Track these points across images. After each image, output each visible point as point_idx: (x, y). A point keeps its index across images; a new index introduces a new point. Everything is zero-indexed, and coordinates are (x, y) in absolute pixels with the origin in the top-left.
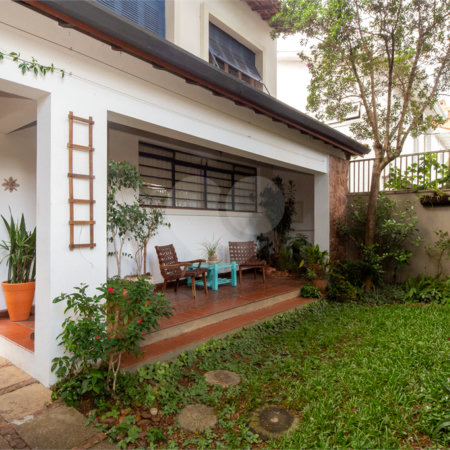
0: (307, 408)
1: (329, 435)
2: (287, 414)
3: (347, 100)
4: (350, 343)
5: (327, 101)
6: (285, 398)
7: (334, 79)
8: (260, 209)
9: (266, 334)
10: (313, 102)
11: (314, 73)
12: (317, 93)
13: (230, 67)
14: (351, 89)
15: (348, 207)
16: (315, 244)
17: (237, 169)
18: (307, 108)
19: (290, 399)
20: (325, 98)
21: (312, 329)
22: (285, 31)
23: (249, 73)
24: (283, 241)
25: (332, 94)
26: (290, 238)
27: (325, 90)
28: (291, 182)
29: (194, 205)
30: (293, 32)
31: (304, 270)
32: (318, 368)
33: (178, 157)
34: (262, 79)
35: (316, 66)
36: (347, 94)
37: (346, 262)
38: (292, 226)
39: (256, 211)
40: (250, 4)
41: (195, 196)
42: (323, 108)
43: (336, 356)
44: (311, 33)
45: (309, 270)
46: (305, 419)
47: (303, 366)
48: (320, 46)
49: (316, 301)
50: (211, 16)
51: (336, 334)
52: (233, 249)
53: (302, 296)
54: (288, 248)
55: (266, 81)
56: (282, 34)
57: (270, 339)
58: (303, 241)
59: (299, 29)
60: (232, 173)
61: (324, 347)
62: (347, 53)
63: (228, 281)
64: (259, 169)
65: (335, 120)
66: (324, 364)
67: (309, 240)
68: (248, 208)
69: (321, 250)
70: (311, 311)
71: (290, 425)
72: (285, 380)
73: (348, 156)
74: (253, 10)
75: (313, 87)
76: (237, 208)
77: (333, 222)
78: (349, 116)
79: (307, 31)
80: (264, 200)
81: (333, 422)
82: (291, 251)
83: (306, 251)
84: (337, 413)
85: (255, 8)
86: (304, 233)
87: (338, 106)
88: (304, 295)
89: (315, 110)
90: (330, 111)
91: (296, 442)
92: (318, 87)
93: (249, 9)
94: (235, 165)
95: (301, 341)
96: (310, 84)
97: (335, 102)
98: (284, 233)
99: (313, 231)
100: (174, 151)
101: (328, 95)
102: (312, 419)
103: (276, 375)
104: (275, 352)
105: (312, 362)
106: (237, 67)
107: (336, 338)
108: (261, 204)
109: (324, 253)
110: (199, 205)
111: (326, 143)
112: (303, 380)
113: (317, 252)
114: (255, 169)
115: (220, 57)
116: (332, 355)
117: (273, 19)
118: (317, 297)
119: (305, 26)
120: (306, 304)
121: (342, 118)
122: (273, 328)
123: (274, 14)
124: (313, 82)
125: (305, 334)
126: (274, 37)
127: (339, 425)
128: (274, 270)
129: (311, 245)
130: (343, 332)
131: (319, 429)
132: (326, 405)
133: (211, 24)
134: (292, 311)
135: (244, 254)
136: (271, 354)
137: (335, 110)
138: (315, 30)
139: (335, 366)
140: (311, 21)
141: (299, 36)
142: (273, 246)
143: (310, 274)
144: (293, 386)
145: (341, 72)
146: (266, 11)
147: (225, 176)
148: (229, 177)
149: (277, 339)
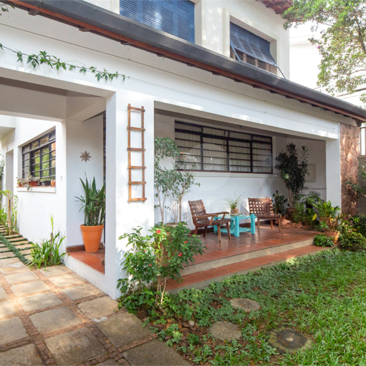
0: (318, 333)
1: (339, 355)
2: (301, 336)
3: (357, 74)
4: (361, 285)
5: (337, 76)
6: (299, 324)
7: (343, 57)
8: (275, 171)
9: (282, 274)
10: (324, 78)
11: (324, 54)
12: (327, 70)
13: (248, 56)
14: (361, 64)
15: (359, 168)
16: (327, 201)
17: (254, 138)
18: (318, 83)
19: (304, 325)
20: (335, 74)
21: (324, 272)
22: (297, 21)
23: (265, 60)
24: (297, 198)
25: (342, 70)
26: (303, 195)
27: (335, 67)
28: (303, 148)
29: (218, 168)
30: (304, 21)
31: (317, 222)
32: (330, 303)
33: (205, 131)
34: (276, 63)
35: (326, 47)
36: (357, 69)
37: (358, 216)
38: (305, 185)
39: (272, 173)
40: (264, 2)
41: (219, 162)
42: (333, 82)
43: (347, 295)
44: (320, 20)
45: (321, 222)
46: (317, 341)
47: (316, 301)
48: (330, 31)
49: (328, 249)
50: (231, 17)
51: (347, 277)
52: (252, 204)
53: (315, 244)
54: (302, 203)
55: (280, 63)
56: (294, 24)
57: (285, 277)
58: (316, 197)
59: (309, 18)
60: (251, 142)
61: (336, 287)
62: (356, 34)
63: (248, 230)
64: (274, 138)
65: (345, 92)
66: (335, 300)
67: (321, 197)
68: (265, 170)
69: (333, 206)
70: (324, 257)
71: (303, 344)
72: (299, 310)
73: (359, 123)
74: (268, 7)
75: (323, 66)
76: (255, 170)
77: (344, 181)
78: (359, 87)
79: (317, 19)
80: (279, 163)
81: (343, 346)
82: (305, 206)
83: (319, 206)
84: (346, 340)
85: (269, 5)
86: (317, 191)
87: (348, 80)
88: (317, 243)
89: (326, 84)
90: (341, 85)
91: (309, 357)
92: (328, 65)
93: (264, 6)
94: (253, 135)
95: (314, 281)
96: (320, 63)
97: (345, 77)
98: (297, 191)
99: (325, 189)
100: (202, 127)
101: (338, 71)
102: (323, 342)
103: (291, 306)
104: (290, 288)
105: (324, 298)
106: (254, 55)
107: (348, 280)
108: (276, 167)
109: (336, 208)
110: (223, 168)
111: (336, 113)
112: (315, 312)
113: (329, 207)
114: (271, 138)
115: (239, 49)
116: (343, 294)
117: (286, 13)
118: (329, 246)
119: (315, 15)
120: (319, 251)
121: (351, 90)
122: (289, 269)
123: (286, 9)
124: (323, 62)
125: (318, 275)
126: (286, 27)
127: (348, 348)
128: (288, 221)
129: (323, 201)
130: (355, 276)
131: (330, 349)
132: (336, 333)
133: (231, 24)
134: (306, 256)
135: (261, 208)
136: (287, 290)
137: (345, 83)
138: (324, 16)
139: (346, 303)
140: (321, 10)
141: (310, 23)
142: (288, 202)
143: (322, 226)
144: (306, 315)
145: (350, 51)
146: (279, 7)
147: (245, 145)
148: (248, 145)
149: (292, 278)
